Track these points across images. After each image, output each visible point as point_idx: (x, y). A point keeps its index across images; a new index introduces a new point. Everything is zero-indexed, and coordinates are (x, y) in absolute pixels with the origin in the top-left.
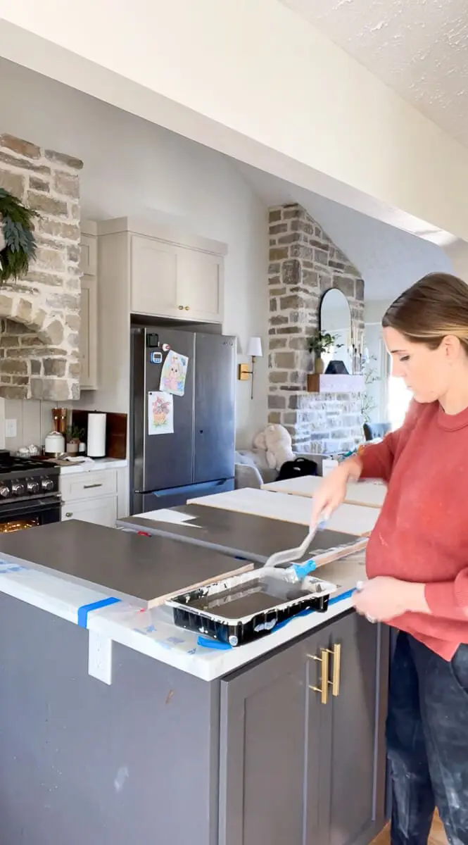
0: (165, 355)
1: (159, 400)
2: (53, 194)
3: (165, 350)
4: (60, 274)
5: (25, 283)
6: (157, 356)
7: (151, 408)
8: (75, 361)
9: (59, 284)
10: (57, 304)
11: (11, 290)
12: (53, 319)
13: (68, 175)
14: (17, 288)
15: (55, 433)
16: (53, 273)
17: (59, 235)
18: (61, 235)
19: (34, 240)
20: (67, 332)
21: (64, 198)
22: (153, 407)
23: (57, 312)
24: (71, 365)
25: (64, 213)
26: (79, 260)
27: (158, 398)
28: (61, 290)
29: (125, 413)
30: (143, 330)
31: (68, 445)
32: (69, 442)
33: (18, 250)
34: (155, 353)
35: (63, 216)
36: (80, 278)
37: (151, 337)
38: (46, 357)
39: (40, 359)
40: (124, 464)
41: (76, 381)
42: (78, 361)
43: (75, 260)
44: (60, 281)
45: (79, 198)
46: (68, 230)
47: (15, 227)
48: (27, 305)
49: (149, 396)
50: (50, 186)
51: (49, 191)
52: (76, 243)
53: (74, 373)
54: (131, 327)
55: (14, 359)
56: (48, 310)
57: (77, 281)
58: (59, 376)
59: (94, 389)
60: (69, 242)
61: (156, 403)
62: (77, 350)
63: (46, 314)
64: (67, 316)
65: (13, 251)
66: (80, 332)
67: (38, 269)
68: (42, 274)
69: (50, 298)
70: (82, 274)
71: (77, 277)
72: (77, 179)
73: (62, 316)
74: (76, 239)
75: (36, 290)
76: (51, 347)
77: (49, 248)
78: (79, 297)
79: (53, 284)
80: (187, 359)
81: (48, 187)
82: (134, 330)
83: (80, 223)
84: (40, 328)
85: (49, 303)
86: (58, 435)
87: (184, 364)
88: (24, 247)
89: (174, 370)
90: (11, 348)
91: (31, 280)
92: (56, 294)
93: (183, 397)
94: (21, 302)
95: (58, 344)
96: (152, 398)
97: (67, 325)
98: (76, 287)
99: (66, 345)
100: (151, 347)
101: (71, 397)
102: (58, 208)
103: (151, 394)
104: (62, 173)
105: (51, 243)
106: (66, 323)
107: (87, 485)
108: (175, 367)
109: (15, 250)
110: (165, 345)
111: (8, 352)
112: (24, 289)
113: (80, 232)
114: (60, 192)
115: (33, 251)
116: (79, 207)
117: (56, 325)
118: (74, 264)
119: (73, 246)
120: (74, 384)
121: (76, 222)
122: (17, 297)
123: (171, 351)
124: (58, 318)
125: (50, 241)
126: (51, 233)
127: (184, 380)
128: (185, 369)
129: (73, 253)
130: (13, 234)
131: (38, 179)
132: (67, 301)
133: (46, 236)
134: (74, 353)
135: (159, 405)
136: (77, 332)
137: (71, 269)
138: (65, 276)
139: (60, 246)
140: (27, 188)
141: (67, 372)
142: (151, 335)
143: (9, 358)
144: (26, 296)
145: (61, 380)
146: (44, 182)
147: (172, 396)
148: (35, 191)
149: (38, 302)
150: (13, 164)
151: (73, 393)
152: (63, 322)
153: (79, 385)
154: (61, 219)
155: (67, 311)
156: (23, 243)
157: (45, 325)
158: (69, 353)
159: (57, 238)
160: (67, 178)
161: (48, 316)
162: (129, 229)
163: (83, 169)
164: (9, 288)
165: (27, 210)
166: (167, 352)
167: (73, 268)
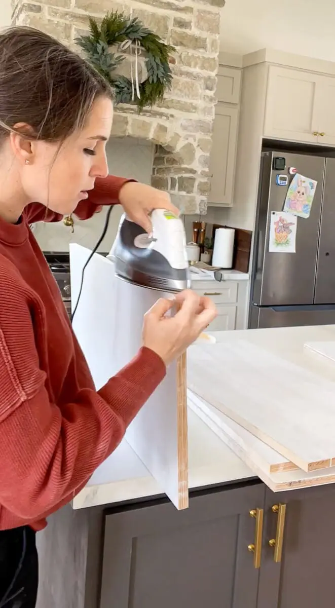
0: (292, 178)
1: (281, 220)
2: (194, 31)
3: (291, 173)
4: (195, 102)
5: (163, 110)
6: (283, 179)
7: (273, 227)
8: (205, 180)
9: (194, 111)
10: (191, 128)
11: (150, 116)
12: (186, 142)
13: (209, 13)
14: (155, 114)
15: (192, 244)
16: (189, 101)
17: (197, 68)
18: (199, 67)
19: (171, 72)
20: (199, 153)
21: (205, 35)
22: (275, 226)
23: (190, 136)
24: (200, 184)
25: (203, 48)
26: (215, 89)
27: (280, 218)
28: (195, 116)
29: (251, 230)
30: (271, 154)
31: (202, 254)
32: (203, 252)
33: (155, 81)
34: (280, 176)
35: (201, 50)
36: (215, 105)
37: (278, 160)
38: (180, 176)
39: (176, 177)
40: (246, 276)
41: (204, 198)
42: (208, 179)
43: (211, 89)
44: (195, 108)
45: (219, 33)
46: (206, 63)
47: (155, 60)
48: (163, 129)
49: (272, 215)
50: (192, 24)
51: (191, 28)
52: (213, 74)
53: (202, 191)
54: (262, 151)
55: (160, 176)
56: (182, 133)
57: (211, 108)
58: (188, 192)
59: (230, 206)
60: (205, 73)
61: (278, 222)
62: (207, 170)
63: (180, 137)
64: (200, 140)
65: (151, 83)
66: (210, 154)
67: (175, 98)
68: (179, 102)
69: (184, 123)
70: (217, 101)
71: (213, 105)
72: (217, 16)
73: (195, 140)
74: (212, 71)
75: (172, 116)
76: (184, 166)
77: (188, 80)
78: (212, 122)
79: (188, 111)
80: (315, 183)
81: (190, 25)
82: (263, 153)
83: (218, 56)
84: (174, 150)
85: (185, 128)
86: (194, 245)
87: (312, 188)
88: (161, 79)
89: (301, 193)
90: (160, 167)
91: (168, 107)
92: (191, 120)
93: (308, 219)
94: (157, 126)
95: (189, 164)
96: (274, 218)
97: (199, 148)
98: (209, 113)
99: (196, 165)
100: (277, 169)
101: (198, 212)
102: (198, 43)
103: (274, 213)
104: (204, 11)
105: (188, 74)
106: (198, 145)
107: (208, 292)
108: (302, 191)
109: (153, 81)
110: (292, 169)
111: (157, 171)
112: (161, 115)
113: (217, 64)
114: (202, 29)
115: (169, 82)
116: (219, 41)
117: (189, 148)
118: (211, 93)
119: (209, 78)
120: (202, 201)
121: (215, 55)
122: (155, 122)
123: (297, 174)
124: (191, 140)
125: (188, 73)
126: (190, 66)
127: (310, 204)
128: (312, 192)
129: (208, 82)
130: (152, 68)
131: (181, 18)
132: (201, 126)
133: (185, 68)
134: (204, 174)
135: (281, 224)
136: (208, 154)
137: (206, 97)
138: (200, 103)
139: (196, 77)
140: (171, 27)
141: (196, 188)
142: (278, 158)
143: (158, 175)
144: (162, 121)
145: (190, 197)
146: (187, 21)
147: (296, 218)
148: (179, 30)
149: (173, 127)
150: (161, 7)
151: (200, 209)
152: (195, 144)
153: (206, 202)
154: (200, 53)
155: (199, 135)
156: (160, 75)
157: (179, 147)
158: (199, 172)
159: (196, 70)
160: (208, 16)
161: (181, 139)
162: (266, 60)
163: (224, 7)
164: (148, 114)
165: (166, 46)
166: (293, 176)
167: (208, 97)
